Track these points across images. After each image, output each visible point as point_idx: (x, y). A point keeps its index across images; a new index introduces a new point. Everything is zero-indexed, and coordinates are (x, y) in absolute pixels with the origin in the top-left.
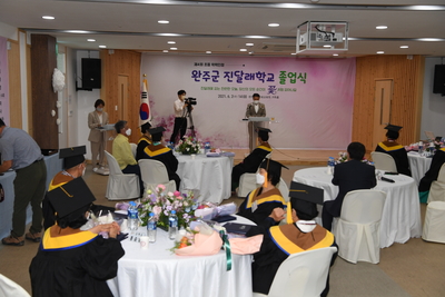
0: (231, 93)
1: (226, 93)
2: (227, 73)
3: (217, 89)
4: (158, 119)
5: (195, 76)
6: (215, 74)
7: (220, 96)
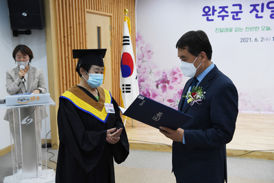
0: (259, 34)
1: (252, 35)
2: (254, 6)
3: (239, 30)
4: (158, 73)
5: (206, 14)
6: (237, 9)
7: (243, 40)
